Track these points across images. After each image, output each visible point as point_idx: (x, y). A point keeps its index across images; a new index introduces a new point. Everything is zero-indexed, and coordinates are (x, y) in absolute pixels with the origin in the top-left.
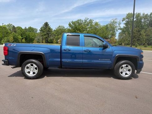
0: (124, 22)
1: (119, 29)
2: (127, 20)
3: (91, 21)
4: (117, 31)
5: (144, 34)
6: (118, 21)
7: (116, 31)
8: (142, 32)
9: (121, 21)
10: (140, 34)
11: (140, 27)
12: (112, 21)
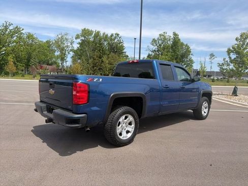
0: (79, 41)
1: (71, 50)
2: (83, 38)
3: (17, 30)
4: (69, 53)
5: (107, 62)
6: (69, 37)
7: (67, 53)
8: (105, 58)
9: (74, 38)
10: (102, 62)
11: (101, 51)
12: (60, 36)
